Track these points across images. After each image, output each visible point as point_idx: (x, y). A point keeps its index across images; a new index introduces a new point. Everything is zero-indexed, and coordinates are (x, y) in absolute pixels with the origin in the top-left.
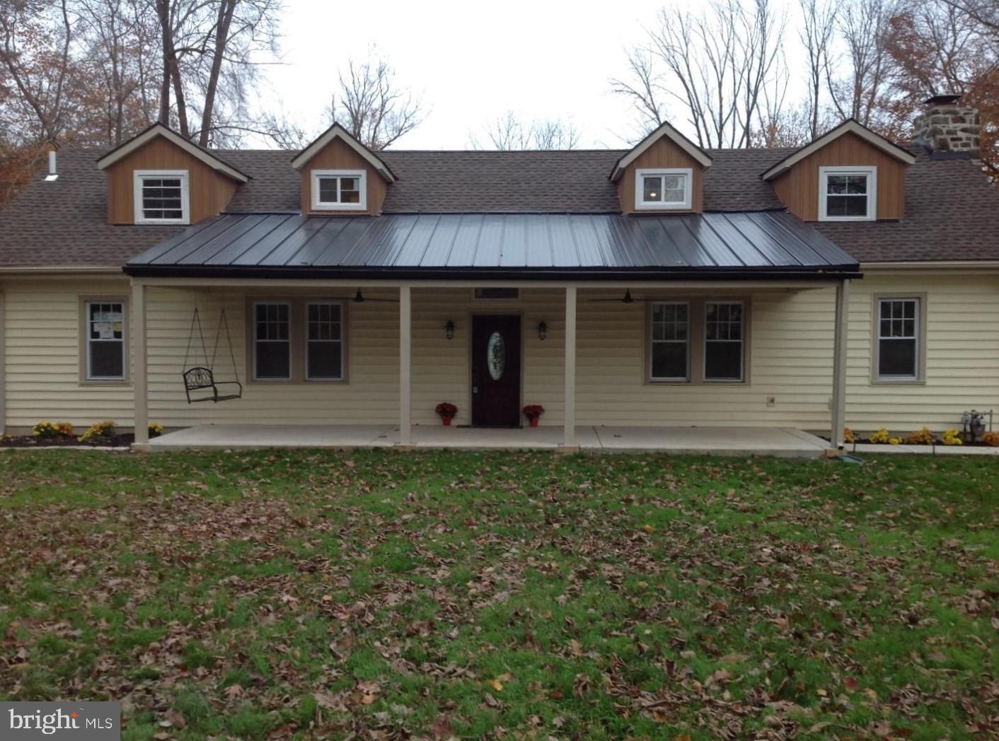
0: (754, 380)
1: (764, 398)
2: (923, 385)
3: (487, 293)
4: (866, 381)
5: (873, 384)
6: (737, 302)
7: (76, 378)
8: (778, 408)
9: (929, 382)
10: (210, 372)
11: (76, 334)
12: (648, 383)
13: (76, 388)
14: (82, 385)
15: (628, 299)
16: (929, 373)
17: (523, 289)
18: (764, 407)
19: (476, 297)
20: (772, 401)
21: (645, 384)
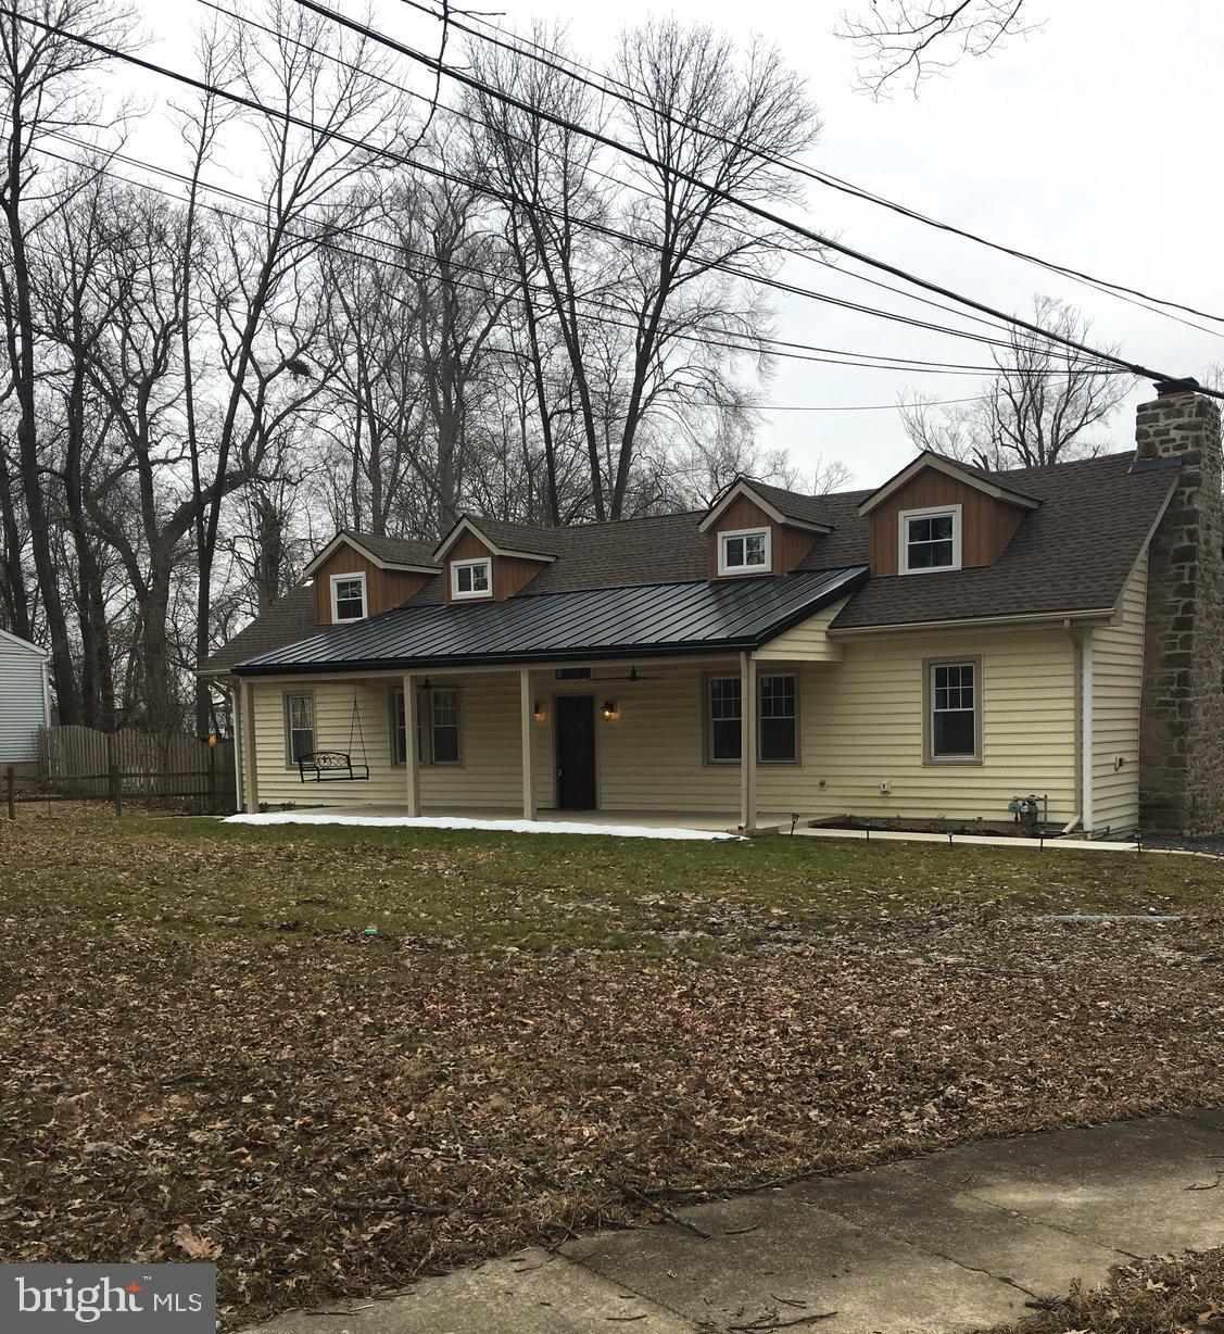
0: (806, 761)
1: (817, 781)
2: (979, 765)
3: (566, 675)
4: (919, 762)
5: (925, 765)
6: (791, 675)
7: (283, 763)
8: (830, 792)
9: (987, 762)
10: (348, 757)
11: (282, 724)
12: (708, 764)
13: (284, 771)
14: (287, 769)
15: (633, 677)
16: (987, 751)
17: (594, 669)
18: (815, 791)
19: (557, 678)
20: (822, 784)
21: (703, 766)
